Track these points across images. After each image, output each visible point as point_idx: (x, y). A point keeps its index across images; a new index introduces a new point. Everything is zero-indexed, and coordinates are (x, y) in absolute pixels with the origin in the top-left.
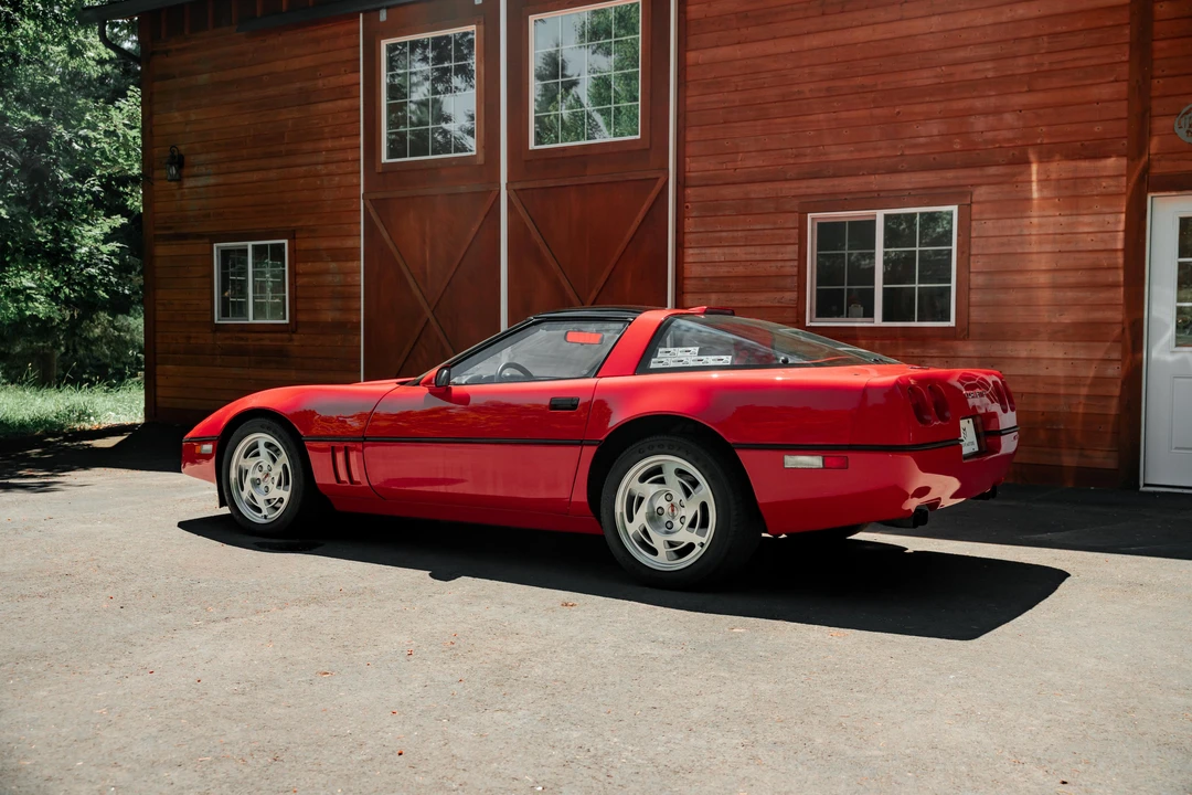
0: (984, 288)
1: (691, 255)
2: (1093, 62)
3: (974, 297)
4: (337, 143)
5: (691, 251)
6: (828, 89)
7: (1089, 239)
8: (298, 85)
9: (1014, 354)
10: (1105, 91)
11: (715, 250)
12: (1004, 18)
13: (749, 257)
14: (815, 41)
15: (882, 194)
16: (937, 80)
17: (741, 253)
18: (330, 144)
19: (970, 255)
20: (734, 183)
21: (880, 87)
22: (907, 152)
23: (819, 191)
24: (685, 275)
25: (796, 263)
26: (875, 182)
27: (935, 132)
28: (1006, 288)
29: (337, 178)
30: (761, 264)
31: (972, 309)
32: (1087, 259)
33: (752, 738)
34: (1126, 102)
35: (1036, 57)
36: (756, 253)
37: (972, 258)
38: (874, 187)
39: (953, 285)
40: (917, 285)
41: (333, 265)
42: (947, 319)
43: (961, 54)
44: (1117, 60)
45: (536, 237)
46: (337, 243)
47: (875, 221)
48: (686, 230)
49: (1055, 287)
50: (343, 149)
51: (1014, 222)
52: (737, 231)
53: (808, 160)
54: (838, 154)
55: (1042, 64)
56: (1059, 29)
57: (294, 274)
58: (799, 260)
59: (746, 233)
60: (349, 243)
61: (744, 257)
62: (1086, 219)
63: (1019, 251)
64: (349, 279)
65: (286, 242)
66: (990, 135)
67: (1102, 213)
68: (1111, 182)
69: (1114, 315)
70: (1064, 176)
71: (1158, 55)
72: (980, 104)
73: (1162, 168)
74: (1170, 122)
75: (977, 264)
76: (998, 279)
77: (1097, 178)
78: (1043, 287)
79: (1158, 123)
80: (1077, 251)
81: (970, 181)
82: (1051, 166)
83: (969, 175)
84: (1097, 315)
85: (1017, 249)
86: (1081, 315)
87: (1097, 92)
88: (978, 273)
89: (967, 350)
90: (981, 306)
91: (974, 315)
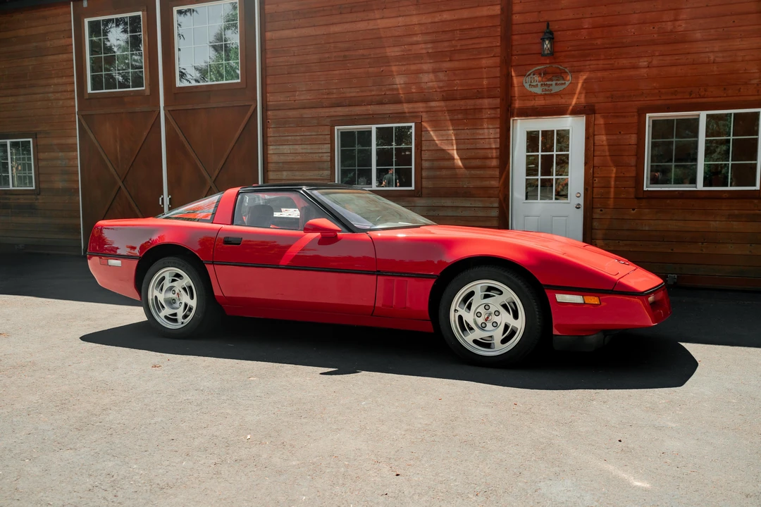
0: (429, 169)
1: (271, 149)
2: (482, 46)
3: (424, 174)
4: (60, 81)
5: (271, 147)
6: (345, 56)
7: (482, 142)
8: (35, 44)
9: (445, 205)
10: (489, 62)
11: (284, 147)
12: (436, 20)
13: (304, 151)
14: (336, 29)
15: (375, 116)
16: (403, 53)
17: (299, 148)
18: (56, 81)
19: (421, 150)
20: (294, 109)
21: (372, 56)
22: (387, 93)
23: (341, 114)
24: (269, 161)
25: (329, 154)
26: (371, 109)
27: (402, 82)
28: (440, 168)
29: (61, 102)
30: (310, 155)
31: (423, 180)
32: (482, 153)
33: (223, 458)
34: (499, 68)
35: (453, 42)
36: (308, 148)
37: (423, 152)
38: (371, 112)
39: (413, 167)
41: (61, 154)
42: (410, 185)
43: (415, 39)
44: (494, 45)
45: (182, 138)
46: (63, 141)
47: (371, 131)
48: (269, 135)
50: (65, 84)
51: (443, 132)
52: (296, 136)
53: (335, 96)
54: (352, 93)
55: (456, 46)
56: (465, 27)
57: (37, 160)
58: (331, 153)
59: (302, 137)
60: (70, 141)
61: (301, 151)
62: (481, 131)
63: (447, 148)
64: (71, 163)
65: (31, 140)
66: (431, 84)
67: (488, 128)
68: (492, 111)
69: (494, 183)
70: (468, 107)
71: (515, 43)
72: (425, 67)
73: (517, 104)
74: (520, 79)
75: (425, 155)
76: (436, 164)
77: (485, 109)
78: (460, 168)
79: (515, 80)
80: (477, 149)
81: (422, 110)
82: (462, 102)
83: (420, 106)
84: (486, 183)
85: (445, 147)
86: (478, 183)
87: (485, 62)
88: (426, 160)
89: (421, 202)
90: (428, 178)
91: (424, 183)
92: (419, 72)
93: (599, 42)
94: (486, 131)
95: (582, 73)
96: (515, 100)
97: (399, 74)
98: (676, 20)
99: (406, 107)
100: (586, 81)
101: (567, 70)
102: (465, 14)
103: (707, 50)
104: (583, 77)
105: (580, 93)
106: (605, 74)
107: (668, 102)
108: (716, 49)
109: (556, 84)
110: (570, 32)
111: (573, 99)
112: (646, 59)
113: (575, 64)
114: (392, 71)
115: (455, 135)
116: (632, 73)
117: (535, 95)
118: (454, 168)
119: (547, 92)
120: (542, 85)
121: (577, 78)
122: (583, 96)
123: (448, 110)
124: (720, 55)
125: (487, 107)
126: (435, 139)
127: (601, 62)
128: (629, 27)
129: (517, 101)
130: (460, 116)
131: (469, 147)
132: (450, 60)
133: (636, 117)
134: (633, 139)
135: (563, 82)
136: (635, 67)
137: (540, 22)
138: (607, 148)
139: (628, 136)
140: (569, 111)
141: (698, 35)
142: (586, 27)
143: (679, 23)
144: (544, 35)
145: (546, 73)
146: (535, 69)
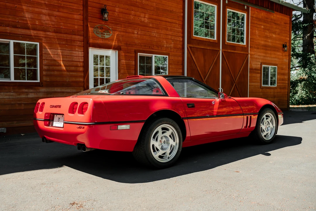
0: (46, 70)
2: (75, 8)
3: (44, 73)
7: (75, 58)
9: (57, 91)
15: (11, 34)
22: (20, 22)
26: (9, 29)
27: (30, 17)
28: (53, 70)
31: (44, 76)
32: (75, 63)
34: (82, 21)
37: (43, 60)
38: (8, 31)
39: (38, 69)
40: (26, 68)
44: (80, 9)
47: (9, 44)
51: (55, 50)
55: (61, 4)
62: (74, 52)
66: (47, 22)
67: (78, 51)
68: (80, 43)
69: (82, 79)
70: (68, 39)
71: (89, 10)
72: (44, 11)
73: (91, 41)
74: (92, 29)
75: (45, 62)
76: (51, 68)
77: (76, 41)
78: (64, 71)
79: (90, 29)
80: (72, 61)
81: (42, 35)
82: (65, 35)
83: (41, 34)
84: (78, 79)
85: (57, 59)
86: (74, 79)
87: (76, 17)
89: (43, 90)
90: (47, 76)
91: (45, 78)
92: (40, 13)
93: (122, 19)
94: (77, 52)
95: (116, 32)
96: (90, 39)
97: (28, 11)
98: (145, 17)
99: (33, 33)
100: (118, 35)
101: (111, 29)
103: (153, 31)
104: (117, 33)
105: (115, 40)
106: (124, 34)
107: (144, 49)
108: (156, 32)
109: (107, 34)
110: (112, 12)
111: (113, 42)
112: (136, 31)
113: (114, 27)
114: (23, 9)
115: (61, 52)
116: (133, 35)
117: (99, 38)
118: (62, 71)
119: (103, 38)
120: (101, 33)
121: (114, 34)
122: (117, 41)
123: (57, 38)
124: (157, 34)
125: (78, 40)
126: (50, 53)
127: (122, 28)
128: (131, 16)
129: (91, 40)
130: (64, 43)
131: (69, 60)
132: (58, 11)
133: (134, 54)
134: (133, 63)
135: (109, 34)
136: (133, 33)
137: (99, 3)
138: (125, 66)
139: (132, 62)
140: (112, 48)
141: (151, 25)
142: (117, 11)
143: (146, 19)
144: (103, 11)
145: (102, 28)
146: (98, 25)
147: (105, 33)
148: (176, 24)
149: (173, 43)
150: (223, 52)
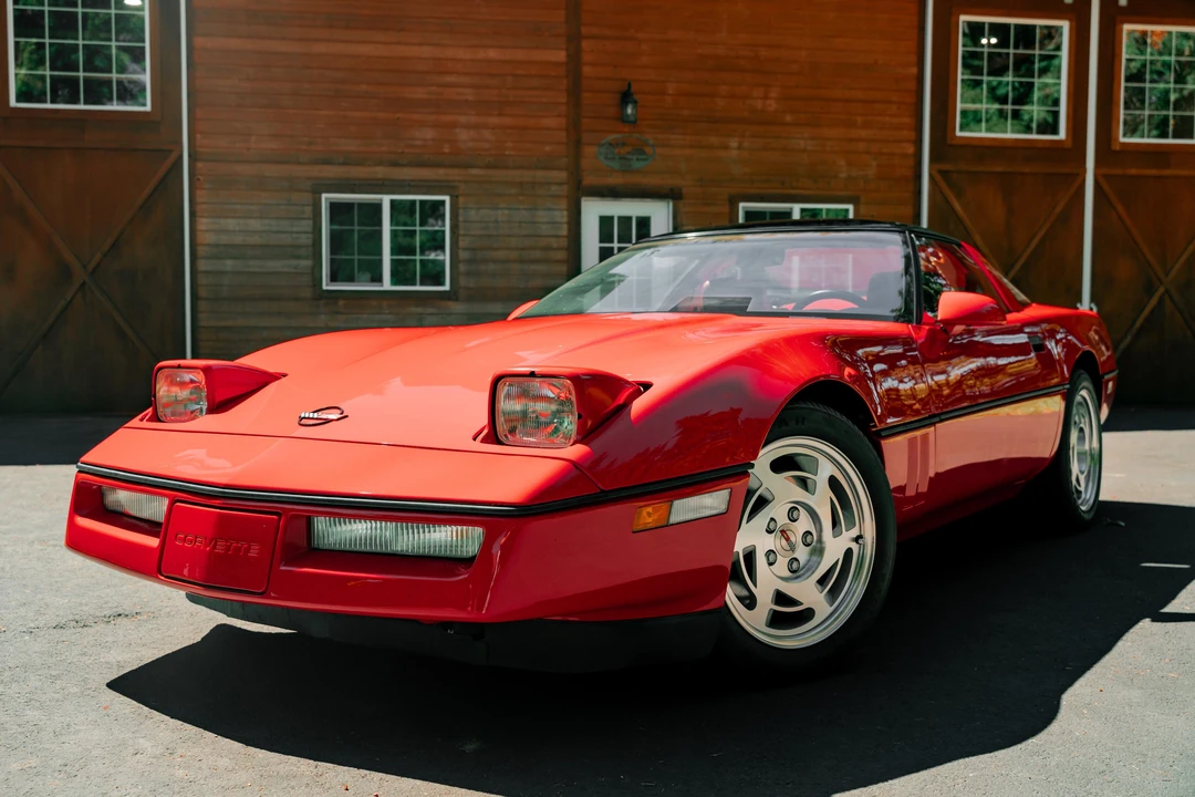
0: (469, 261)
1: (203, 224)
2: (543, 100)
3: (462, 268)
5: (204, 220)
6: (337, 91)
7: (543, 227)
10: (551, 122)
11: (230, 221)
13: (265, 228)
14: (321, 48)
15: (386, 182)
16: (429, 97)
17: (255, 224)
19: (459, 235)
20: (247, 162)
21: (382, 95)
22: (407, 150)
23: (330, 175)
24: (199, 242)
25: (311, 236)
26: (381, 172)
27: (429, 137)
28: (485, 261)
30: (277, 235)
31: (462, 277)
32: (543, 241)
34: (564, 134)
35: (504, 91)
36: (272, 225)
37: (460, 238)
38: (380, 176)
39: (447, 258)
40: (418, 257)
42: (442, 284)
43: (448, 79)
44: (559, 101)
47: (381, 204)
48: (199, 200)
49: (522, 261)
51: (491, 212)
52: (252, 204)
53: (320, 148)
54: (350, 146)
55: (508, 96)
56: (519, 72)
58: (314, 233)
59: (261, 206)
61: (259, 228)
62: (541, 213)
63: (495, 233)
66: (471, 144)
67: (552, 209)
68: (560, 188)
70: (525, 180)
71: (584, 102)
72: (464, 119)
73: (589, 180)
74: (594, 149)
75: (465, 242)
76: (479, 255)
77: (549, 183)
79: (588, 150)
80: (536, 236)
81: (457, 178)
82: (516, 173)
83: (456, 174)
84: (550, 282)
86: (540, 282)
87: (547, 122)
88: (465, 249)
89: (458, 307)
90: (468, 274)
91: (463, 282)
92: (453, 125)
93: (686, 112)
94: (549, 213)
96: (586, 175)
97: (425, 125)
98: (766, 98)
99: (434, 173)
101: (651, 142)
102: (520, 55)
103: (798, 136)
106: (693, 152)
107: (761, 191)
108: (806, 136)
109: (637, 159)
110: (653, 97)
112: (736, 139)
113: (661, 136)
114: (412, 121)
115: (507, 216)
116: (723, 153)
117: (612, 171)
119: (628, 168)
120: (620, 158)
122: (669, 175)
124: (810, 142)
125: (552, 181)
127: (688, 137)
128: (718, 99)
129: (590, 177)
131: (528, 232)
132: (500, 115)
133: (727, 207)
135: (645, 157)
136: (726, 148)
137: (616, 79)
141: (788, 118)
142: (670, 92)
143: (768, 102)
144: (626, 97)
145: (624, 144)
146: (611, 137)
147: (629, 157)
148: (891, 102)
149: (874, 163)
150: (1102, 181)
